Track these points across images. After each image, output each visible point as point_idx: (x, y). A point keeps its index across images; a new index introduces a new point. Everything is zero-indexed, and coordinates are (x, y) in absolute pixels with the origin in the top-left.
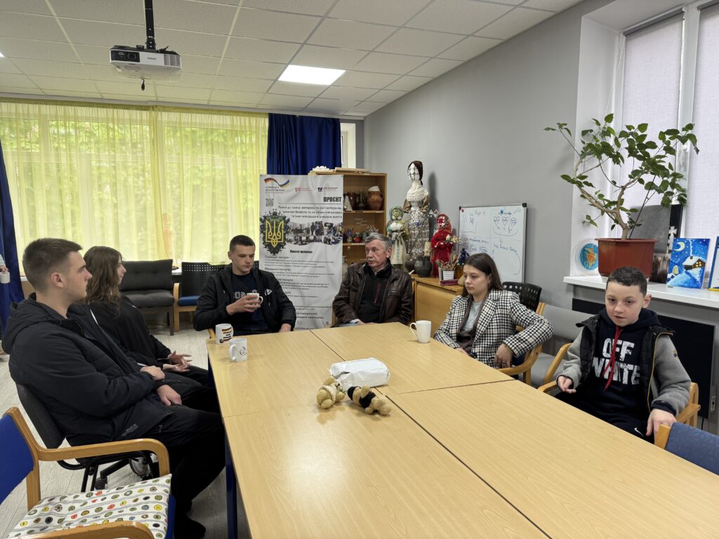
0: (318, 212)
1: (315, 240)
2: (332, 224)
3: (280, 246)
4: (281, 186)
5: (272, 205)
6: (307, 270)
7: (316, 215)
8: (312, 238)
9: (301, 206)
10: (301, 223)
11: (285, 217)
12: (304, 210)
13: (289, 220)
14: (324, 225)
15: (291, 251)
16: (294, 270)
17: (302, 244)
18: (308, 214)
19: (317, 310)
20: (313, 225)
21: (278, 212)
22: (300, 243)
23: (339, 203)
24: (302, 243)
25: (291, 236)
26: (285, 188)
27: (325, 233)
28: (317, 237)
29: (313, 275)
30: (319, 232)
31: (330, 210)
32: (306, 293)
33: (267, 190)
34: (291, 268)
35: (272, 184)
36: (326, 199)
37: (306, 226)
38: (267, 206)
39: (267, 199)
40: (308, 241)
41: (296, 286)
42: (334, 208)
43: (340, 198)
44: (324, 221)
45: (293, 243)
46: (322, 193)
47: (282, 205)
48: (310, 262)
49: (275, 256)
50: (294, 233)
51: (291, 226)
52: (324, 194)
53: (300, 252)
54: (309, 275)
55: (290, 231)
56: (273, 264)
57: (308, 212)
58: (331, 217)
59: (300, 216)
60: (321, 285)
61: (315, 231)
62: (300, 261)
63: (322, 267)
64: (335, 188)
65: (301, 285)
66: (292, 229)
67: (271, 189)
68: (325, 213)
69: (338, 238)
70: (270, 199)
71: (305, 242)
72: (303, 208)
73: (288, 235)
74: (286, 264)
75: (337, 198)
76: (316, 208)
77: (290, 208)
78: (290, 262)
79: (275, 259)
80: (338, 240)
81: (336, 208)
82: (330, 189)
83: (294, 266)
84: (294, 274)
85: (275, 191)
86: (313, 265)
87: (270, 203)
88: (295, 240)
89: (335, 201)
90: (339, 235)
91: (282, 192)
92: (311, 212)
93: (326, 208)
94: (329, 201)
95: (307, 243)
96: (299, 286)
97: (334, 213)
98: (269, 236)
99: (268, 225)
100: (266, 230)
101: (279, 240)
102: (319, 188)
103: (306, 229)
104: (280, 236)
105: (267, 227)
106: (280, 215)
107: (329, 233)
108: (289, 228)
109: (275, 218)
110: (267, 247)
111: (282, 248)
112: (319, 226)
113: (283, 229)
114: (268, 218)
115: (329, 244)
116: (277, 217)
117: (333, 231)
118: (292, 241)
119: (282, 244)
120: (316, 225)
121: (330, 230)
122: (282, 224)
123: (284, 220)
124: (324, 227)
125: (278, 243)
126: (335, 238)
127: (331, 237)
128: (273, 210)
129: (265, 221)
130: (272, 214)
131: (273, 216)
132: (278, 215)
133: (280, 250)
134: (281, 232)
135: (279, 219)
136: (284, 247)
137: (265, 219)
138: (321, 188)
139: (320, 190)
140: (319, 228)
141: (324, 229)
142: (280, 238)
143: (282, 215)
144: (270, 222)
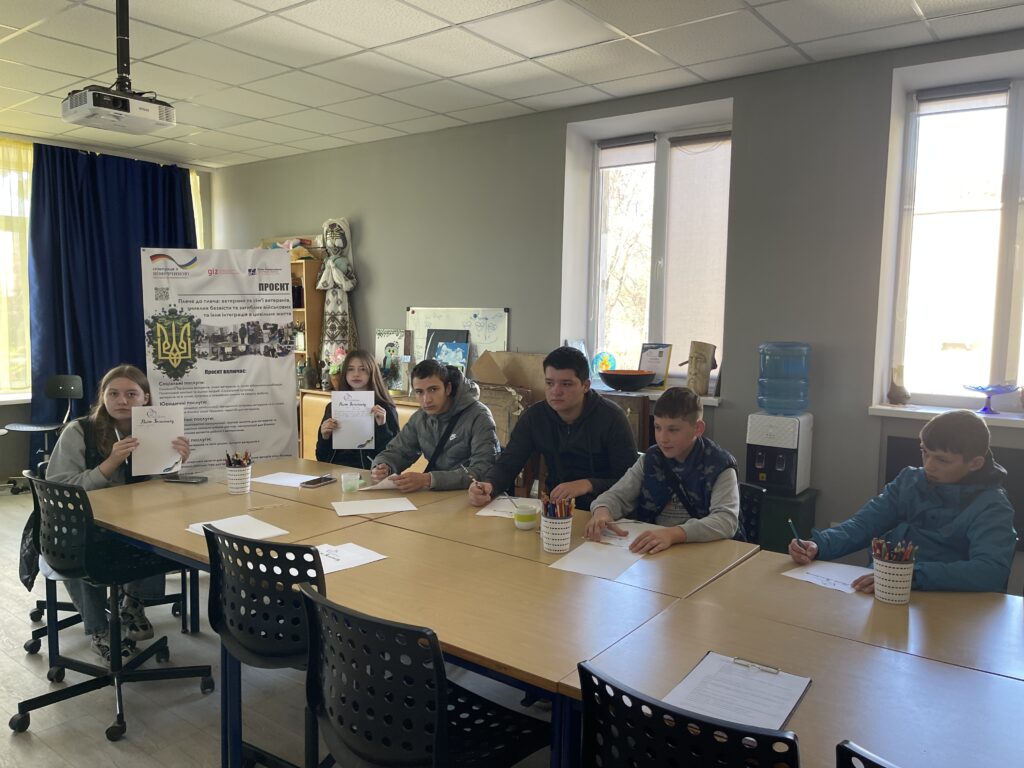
0: (251, 308)
1: (248, 352)
2: (276, 326)
3: (186, 365)
4: (182, 266)
5: (167, 297)
6: (238, 400)
7: (246, 311)
9: (221, 298)
10: (222, 326)
11: (193, 317)
12: (225, 305)
13: (199, 322)
14: (262, 328)
15: (207, 372)
16: (213, 401)
18: (233, 311)
21: (179, 309)
22: (221, 357)
23: (285, 291)
24: (226, 358)
25: (204, 348)
26: (190, 270)
27: (266, 339)
28: (252, 347)
29: (246, 407)
31: (271, 304)
32: (238, 436)
33: (155, 274)
34: (209, 399)
35: (166, 263)
36: (262, 287)
38: (157, 299)
39: (156, 289)
40: (236, 353)
41: (219, 427)
42: (277, 301)
43: (287, 285)
44: (262, 321)
45: (209, 358)
46: (256, 277)
47: (185, 298)
48: (242, 386)
49: (178, 382)
50: (209, 342)
51: (203, 331)
52: (260, 279)
53: (223, 372)
54: (242, 408)
55: (203, 339)
56: (175, 395)
57: (232, 308)
58: (273, 314)
59: (219, 315)
60: (263, 423)
62: (223, 387)
63: (264, 393)
64: (278, 270)
65: (230, 425)
66: (205, 335)
67: (163, 271)
68: (262, 308)
69: (288, 347)
70: (162, 289)
71: (232, 355)
72: (223, 301)
73: (200, 345)
74: (199, 394)
75: (281, 284)
76: (246, 301)
77: (201, 302)
78: (206, 390)
79: (178, 386)
80: (289, 349)
81: (280, 301)
82: (269, 271)
83: (214, 396)
84: (214, 409)
85: (171, 275)
86: (247, 392)
87: (162, 296)
88: (213, 353)
89: (278, 289)
90: (288, 342)
91: (184, 276)
92: (239, 308)
93: (264, 301)
94: (268, 289)
95: (233, 357)
96: (225, 428)
97: (277, 307)
98: (164, 349)
99: (161, 331)
100: (159, 340)
101: (182, 355)
102: (250, 270)
103: (231, 334)
104: (185, 348)
105: (159, 335)
106: (183, 314)
107: (271, 339)
108: (200, 334)
109: (173, 319)
110: (162, 368)
111: (189, 367)
112: (253, 329)
113: (189, 337)
114: (161, 319)
115: (273, 357)
116: (177, 316)
117: (277, 335)
118: (206, 356)
119: (189, 361)
120: (248, 328)
121: (273, 335)
122: (187, 328)
123: (190, 322)
124: (263, 330)
125: (182, 359)
126: (283, 347)
127: (275, 345)
128: (170, 306)
129: (156, 325)
130: (167, 313)
131: (169, 317)
132: (178, 313)
133: (186, 371)
134: (187, 342)
135: (181, 321)
136: (194, 366)
137: (155, 322)
138: (253, 269)
139: (251, 273)
140: (253, 332)
141: (262, 333)
142: (185, 351)
143: (186, 314)
144: (164, 326)
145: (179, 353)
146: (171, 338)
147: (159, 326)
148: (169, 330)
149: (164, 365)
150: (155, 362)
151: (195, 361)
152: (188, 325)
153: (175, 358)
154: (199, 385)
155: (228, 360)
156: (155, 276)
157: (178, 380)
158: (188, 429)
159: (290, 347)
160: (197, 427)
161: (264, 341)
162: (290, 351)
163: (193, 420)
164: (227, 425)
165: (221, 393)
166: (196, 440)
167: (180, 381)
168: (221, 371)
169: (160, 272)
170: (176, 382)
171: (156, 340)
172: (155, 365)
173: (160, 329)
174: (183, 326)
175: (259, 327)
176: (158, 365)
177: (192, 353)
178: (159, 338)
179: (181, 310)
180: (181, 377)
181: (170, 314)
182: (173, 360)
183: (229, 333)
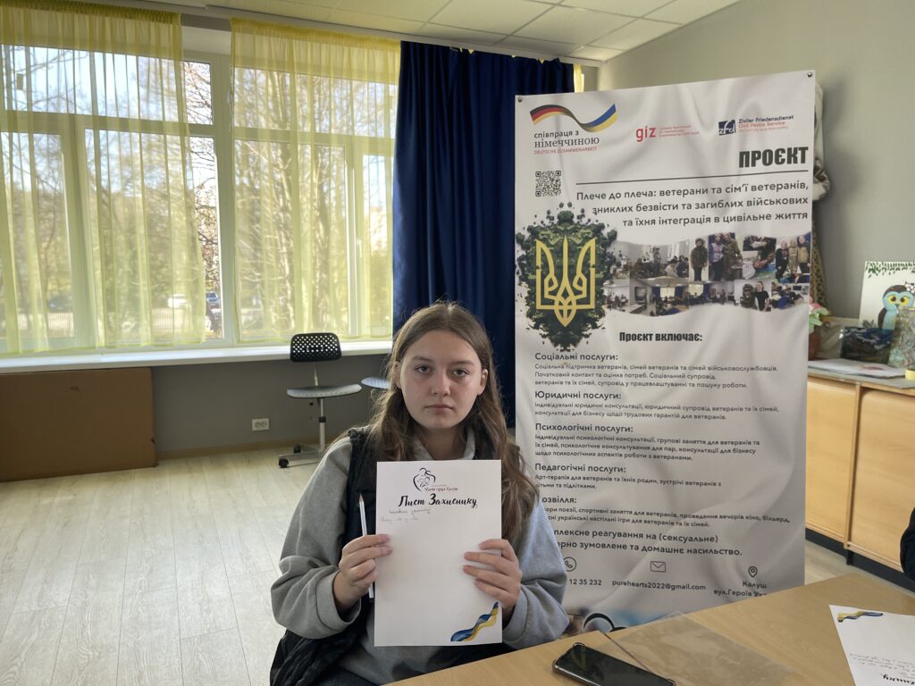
0: (719, 205)
1: (708, 297)
2: (772, 242)
3: (585, 321)
4: (587, 127)
5: (557, 189)
6: (681, 396)
7: (709, 212)
8: (696, 290)
9: (659, 187)
10: (657, 243)
11: (602, 227)
12: (666, 200)
13: (613, 236)
14: (740, 246)
15: (624, 337)
16: (632, 396)
17: (661, 311)
18: (681, 213)
19: (717, 528)
21: (576, 213)
22: (652, 307)
23: (799, 166)
24: (662, 309)
25: (620, 288)
26: (602, 133)
27: (748, 271)
28: (717, 287)
29: (698, 412)
30: (724, 270)
31: (764, 194)
32: (678, 469)
33: (537, 144)
34: (625, 390)
35: (558, 123)
36: (746, 159)
37: (676, 253)
38: (538, 194)
39: (538, 174)
40: (683, 300)
41: (640, 447)
42: (778, 187)
43: (804, 150)
44: (741, 232)
45: (628, 309)
46: (734, 137)
47: (589, 190)
48: (693, 368)
49: (568, 354)
50: (631, 276)
51: (621, 255)
52: (743, 141)
53: (654, 337)
54: (690, 412)
55: (619, 270)
56: (563, 379)
57: (680, 207)
58: (768, 217)
59: (654, 222)
60: (731, 447)
61: (707, 268)
62: (653, 368)
63: (737, 386)
64: (784, 118)
65: (663, 445)
66: (624, 263)
67: (552, 139)
68: (745, 204)
69: (796, 288)
70: (549, 173)
71: (673, 303)
72: (662, 193)
73: (612, 283)
74: (607, 379)
75: (789, 150)
76: (710, 191)
77: (618, 196)
78: (619, 371)
79: (569, 361)
80: (797, 292)
81: (787, 186)
82: (765, 123)
83: (635, 384)
84: (635, 411)
85: (565, 145)
86: (702, 381)
87: (548, 187)
88: (638, 299)
89: (783, 160)
90: (797, 278)
91: (590, 145)
92: (694, 206)
93: (749, 188)
94: (759, 162)
95: (677, 307)
96: (654, 449)
97: (778, 201)
98: (547, 289)
99: (544, 255)
100: (539, 272)
101: (579, 302)
102: (721, 125)
103: (674, 261)
104: (584, 289)
105: (539, 262)
106: (584, 221)
107: (760, 270)
108: (613, 260)
109: (566, 232)
110: (541, 326)
111: (590, 326)
112: (721, 250)
113: (593, 267)
114: (543, 232)
115: (761, 309)
116: (572, 227)
117: (774, 263)
118: (623, 304)
119: (590, 315)
120: (711, 248)
121: (764, 262)
122: (589, 249)
123: (596, 238)
124: (742, 253)
125: (577, 310)
126: (784, 288)
127: (768, 284)
128: (561, 205)
129: (534, 244)
130: (556, 221)
131: (559, 227)
132: (575, 220)
133: (585, 333)
134: (588, 276)
135: (579, 235)
136: (598, 323)
137: (533, 238)
138: (729, 121)
139: (725, 129)
140: (722, 256)
141: (740, 258)
142: (584, 295)
143: (589, 220)
144: (548, 245)
145: (572, 298)
146: (559, 268)
147: (540, 245)
148: (557, 253)
149: (546, 320)
150: (529, 315)
151: (602, 314)
152: (592, 244)
153: (565, 308)
154: (608, 362)
155: (666, 313)
156: (537, 149)
157: (569, 351)
158: (584, 446)
159: (799, 288)
160: (601, 443)
161: (744, 275)
162: (799, 296)
163: (593, 428)
164: (657, 445)
165: (648, 380)
166: (596, 469)
167: (572, 353)
168: (651, 335)
169: (548, 140)
170: (565, 353)
171: (534, 273)
172: (529, 319)
173: (542, 250)
174: (583, 244)
175: (735, 245)
176: (535, 320)
177: (597, 299)
178: (538, 268)
179: (580, 214)
180: (575, 345)
181: (560, 223)
182: (561, 312)
183: (672, 258)
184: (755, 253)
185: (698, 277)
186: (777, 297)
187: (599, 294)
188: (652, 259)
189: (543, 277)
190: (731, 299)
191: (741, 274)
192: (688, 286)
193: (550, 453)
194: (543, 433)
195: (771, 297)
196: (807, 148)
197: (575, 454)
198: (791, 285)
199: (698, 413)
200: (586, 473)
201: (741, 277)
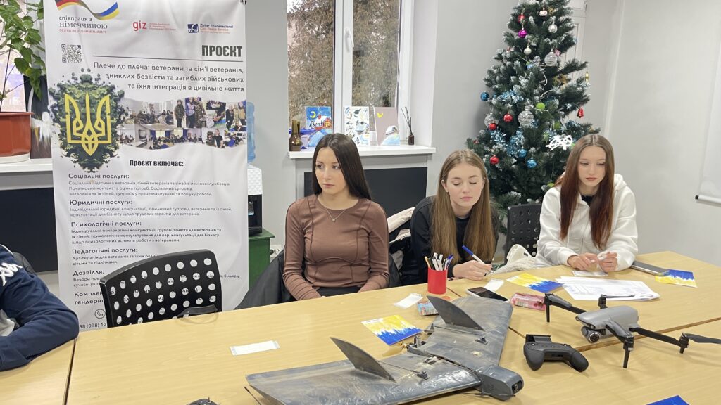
0: (191, 78)
1: (185, 138)
2: (223, 105)
5: (78, 58)
6: (171, 201)
7: (185, 83)
8: (178, 133)
9: (150, 63)
10: (151, 101)
11: (114, 88)
12: (156, 73)
13: (122, 95)
14: (205, 106)
15: (133, 163)
16: (140, 202)
17: (156, 147)
18: (166, 82)
20: (180, 106)
21: (94, 76)
22: (151, 144)
23: (237, 58)
24: (157, 145)
25: (128, 130)
26: (107, 21)
27: (210, 123)
28: (191, 132)
30: (195, 121)
31: (217, 74)
33: (61, 24)
34: (135, 198)
35: (76, 11)
36: (206, 50)
38: (64, 61)
39: (63, 46)
40: (170, 139)
41: (147, 235)
42: (226, 71)
43: (240, 48)
44: (206, 97)
45: (135, 144)
46: (198, 35)
47: (102, 61)
48: (178, 183)
49: (94, 174)
50: (135, 122)
51: (128, 108)
52: (204, 39)
53: (152, 163)
54: (178, 211)
55: (127, 118)
56: (91, 191)
57: (166, 78)
58: (221, 89)
59: (149, 87)
60: (204, 233)
61: (185, 119)
62: (153, 183)
63: (206, 194)
64: (227, 27)
65: (161, 233)
66: (130, 113)
67: (73, 22)
68: (206, 79)
69: (239, 134)
70: (72, 46)
71: (164, 141)
72: (153, 68)
73: (123, 126)
74: (123, 191)
75: (231, 47)
76: (185, 69)
77: (124, 67)
78: (130, 186)
79: (94, 179)
80: (240, 137)
81: (231, 71)
82: (217, 28)
83: (141, 194)
84: (142, 212)
85: (83, 28)
86: (184, 191)
87: (72, 56)
88: (140, 137)
89: (228, 54)
90: (239, 129)
91: (101, 29)
92: (175, 78)
93: (209, 70)
94: (214, 53)
95: (167, 144)
96: (155, 236)
97: (226, 80)
98: (75, 129)
99: (71, 105)
100: (68, 116)
101: (99, 139)
102: (190, 26)
103: (163, 114)
104: (103, 129)
105: (68, 110)
106: (100, 82)
107: (217, 122)
108: (123, 111)
109: (87, 89)
110: (72, 155)
111: (108, 155)
112: (193, 108)
113: (109, 115)
114: (70, 88)
115: (219, 146)
116: (91, 86)
117: (225, 118)
118: (131, 141)
119: (108, 148)
120: (187, 107)
121: (219, 117)
122: (105, 102)
123: (109, 95)
124: (206, 110)
125: (99, 145)
126: (232, 134)
127: (222, 130)
128: (83, 70)
129: (63, 96)
130: (79, 81)
131: (81, 85)
132: (94, 81)
133: (105, 160)
134: (105, 121)
135: (97, 91)
136: (114, 154)
137: (62, 92)
138: (195, 24)
139: (192, 29)
140: (194, 112)
141: (205, 114)
142: (103, 134)
143: (104, 82)
144: (74, 98)
145: (94, 135)
146: (83, 114)
147: (67, 98)
148: (82, 104)
149: (76, 151)
150: (63, 147)
151: (116, 148)
152: (107, 98)
153: (90, 143)
155: (160, 148)
156: (62, 28)
157: (94, 172)
158: (108, 236)
159: (241, 135)
160: (120, 233)
161: (208, 125)
162: (240, 140)
163: (114, 224)
164: (158, 233)
165: (150, 191)
166: (117, 251)
167: (96, 174)
168: (151, 162)
169: (70, 22)
170: (91, 174)
171: (64, 117)
172: (62, 150)
173: (70, 101)
174: (100, 99)
175: (201, 106)
176: (67, 150)
177: (113, 137)
178: (67, 114)
179: (97, 77)
180: (98, 168)
181: (83, 82)
182: (87, 145)
183: (162, 111)
184: (214, 111)
185: (179, 125)
186: (228, 140)
187: (114, 133)
188: (148, 111)
189: (72, 120)
190: (200, 139)
191: (206, 124)
192: (173, 131)
193: (83, 242)
194: (78, 229)
195: (224, 140)
196: (241, 47)
197: (102, 241)
198: (236, 133)
199: (182, 212)
200: (111, 254)
201: (205, 126)
